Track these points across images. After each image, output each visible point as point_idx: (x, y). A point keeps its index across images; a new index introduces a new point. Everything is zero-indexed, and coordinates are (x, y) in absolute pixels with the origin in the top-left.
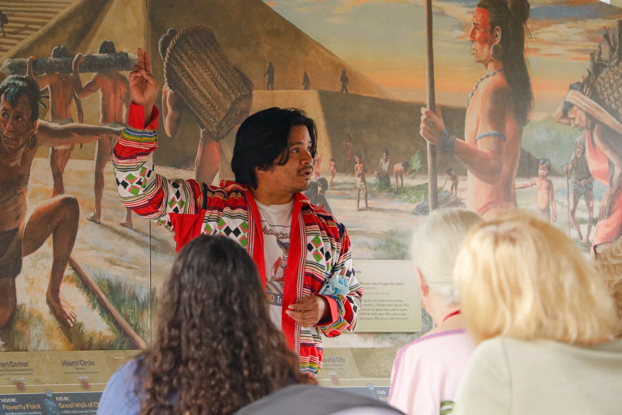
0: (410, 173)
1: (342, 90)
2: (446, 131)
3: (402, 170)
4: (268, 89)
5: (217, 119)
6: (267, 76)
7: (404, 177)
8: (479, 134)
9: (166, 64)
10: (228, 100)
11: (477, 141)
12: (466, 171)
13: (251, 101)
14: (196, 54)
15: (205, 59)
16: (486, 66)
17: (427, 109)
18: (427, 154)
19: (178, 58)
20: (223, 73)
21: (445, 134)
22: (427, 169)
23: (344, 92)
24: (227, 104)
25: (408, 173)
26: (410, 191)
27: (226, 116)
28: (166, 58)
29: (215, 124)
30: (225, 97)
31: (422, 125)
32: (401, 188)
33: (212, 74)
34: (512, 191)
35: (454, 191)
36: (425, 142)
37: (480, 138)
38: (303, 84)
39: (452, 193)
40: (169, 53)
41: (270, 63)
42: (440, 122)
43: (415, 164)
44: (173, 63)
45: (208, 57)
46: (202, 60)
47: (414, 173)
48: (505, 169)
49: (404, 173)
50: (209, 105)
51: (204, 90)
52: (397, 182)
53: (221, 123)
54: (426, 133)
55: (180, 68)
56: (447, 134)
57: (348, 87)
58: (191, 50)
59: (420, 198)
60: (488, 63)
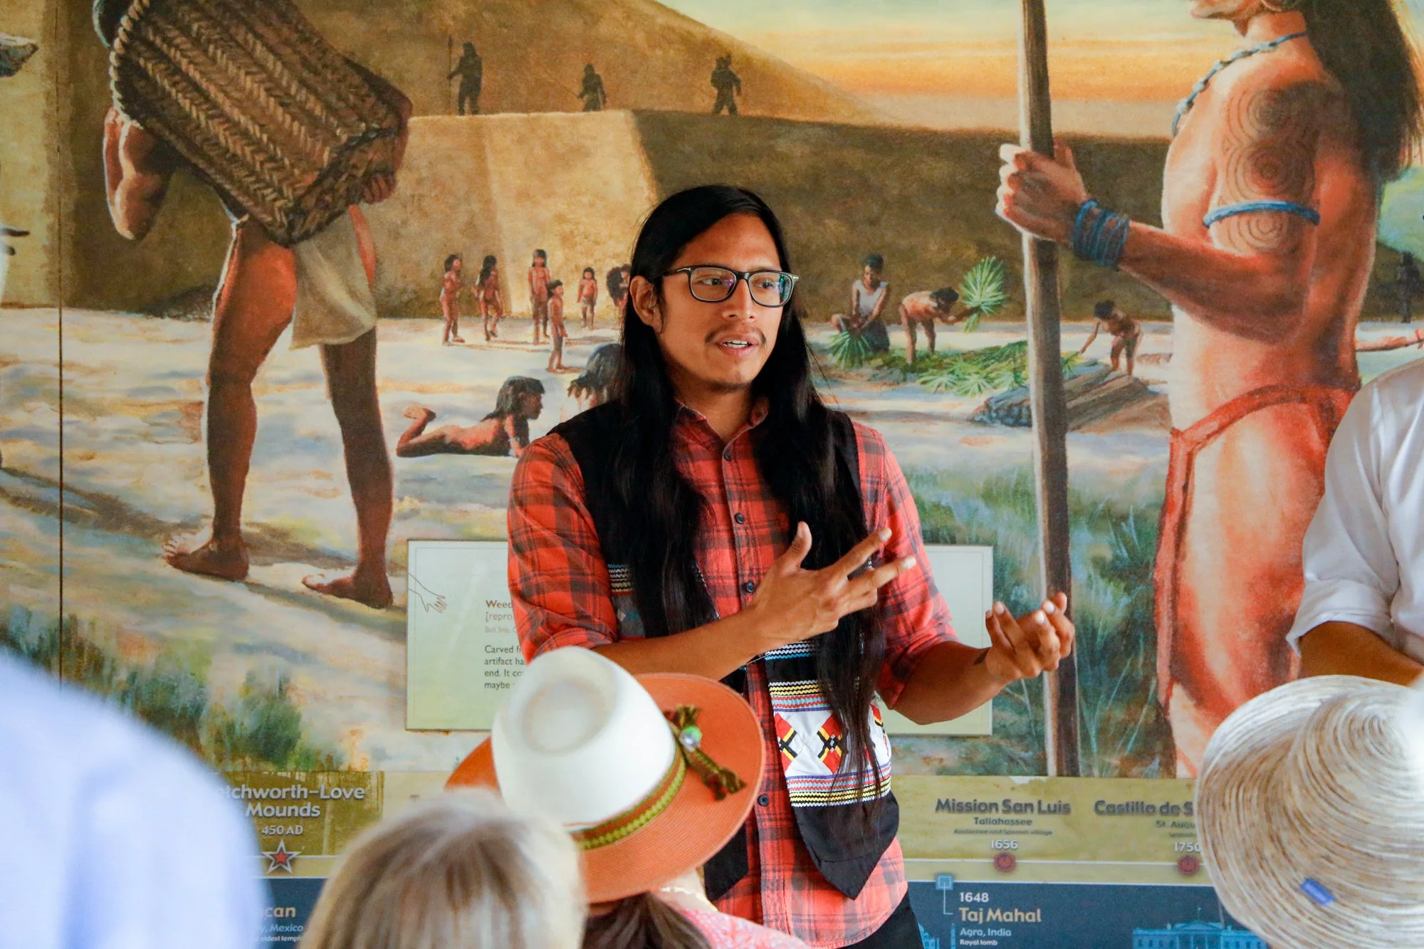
0: (960, 318)
1: (718, 107)
2: (1093, 204)
3: (931, 309)
4: (462, 112)
5: (288, 192)
6: (459, 78)
7: (936, 328)
8: (1214, 208)
9: (119, 57)
10: (325, 143)
11: (1208, 227)
12: (1169, 306)
13: (404, 144)
14: (218, 30)
15: (246, 41)
16: (1243, 27)
17: (1025, 146)
18: (1021, 262)
19: (158, 41)
20: (305, 74)
21: (1089, 214)
22: (1022, 304)
23: (725, 112)
24: (322, 151)
25: (951, 318)
26: (961, 363)
27: (318, 182)
28: (117, 43)
29: (279, 204)
30: (313, 135)
31: (1004, 190)
32: (928, 356)
33: (270, 78)
34: (1345, 356)
35: (1123, 360)
36: (1018, 237)
37: (1220, 219)
38: (581, 96)
39: (1116, 366)
40: (128, 29)
41: (469, 47)
42: (1071, 182)
43: (977, 292)
44: (139, 55)
45: (258, 36)
46: (239, 45)
47: (975, 316)
48: (1316, 297)
49: (940, 317)
50: (259, 157)
51: (243, 119)
52: (914, 342)
53: (299, 200)
54: (1019, 210)
55: (162, 66)
56: (1097, 211)
57: (738, 100)
58: (197, 20)
59: (996, 381)
60: (1249, 18)
